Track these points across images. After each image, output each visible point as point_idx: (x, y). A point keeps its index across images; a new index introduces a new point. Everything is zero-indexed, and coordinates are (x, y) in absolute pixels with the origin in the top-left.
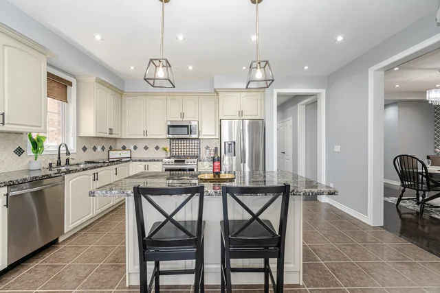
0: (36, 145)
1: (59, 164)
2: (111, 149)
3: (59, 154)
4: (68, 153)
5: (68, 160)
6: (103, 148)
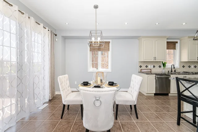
0: (164, 65)
1: (172, 71)
3: (172, 68)
4: (174, 68)
5: (175, 70)
6: (195, 67)
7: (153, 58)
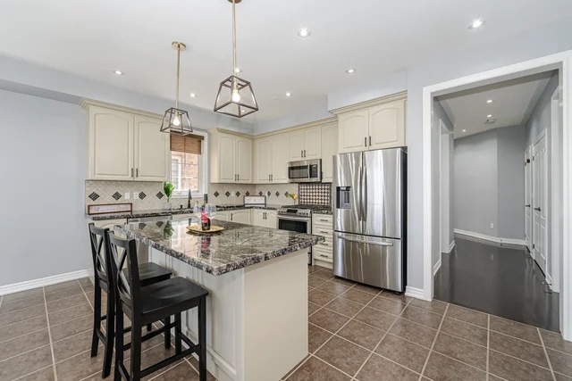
1: (189, 206)
2: (248, 194)
3: (189, 198)
6: (238, 194)
7: (130, 171)
